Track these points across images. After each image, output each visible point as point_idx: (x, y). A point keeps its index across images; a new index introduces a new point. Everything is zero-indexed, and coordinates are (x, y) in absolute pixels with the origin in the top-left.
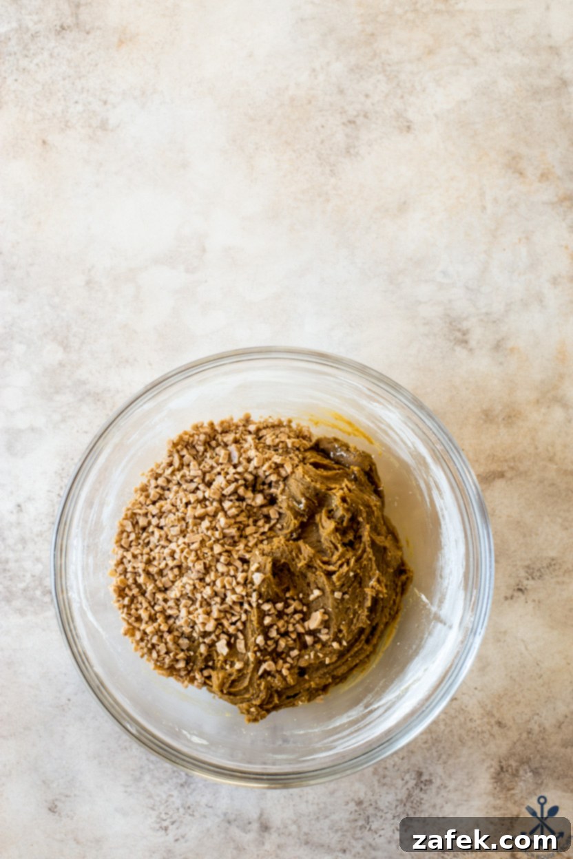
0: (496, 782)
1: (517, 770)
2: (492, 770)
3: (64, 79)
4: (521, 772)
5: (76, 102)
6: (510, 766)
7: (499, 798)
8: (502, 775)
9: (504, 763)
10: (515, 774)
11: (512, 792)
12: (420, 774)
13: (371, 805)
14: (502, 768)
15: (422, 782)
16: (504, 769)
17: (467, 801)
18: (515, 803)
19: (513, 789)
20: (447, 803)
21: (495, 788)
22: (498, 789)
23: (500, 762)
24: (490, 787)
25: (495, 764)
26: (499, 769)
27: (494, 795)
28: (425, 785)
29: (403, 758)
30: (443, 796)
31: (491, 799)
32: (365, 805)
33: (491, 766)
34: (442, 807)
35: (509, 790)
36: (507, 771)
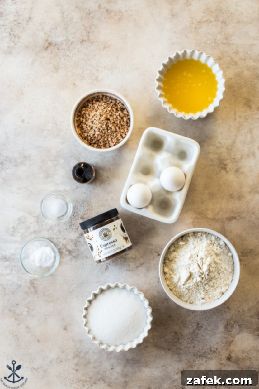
0: (225, 329)
1: (233, 325)
2: (224, 324)
3: (83, 60)
4: (235, 326)
5: (87, 70)
6: (231, 323)
7: (226, 334)
8: (228, 326)
9: (229, 322)
10: (232, 326)
11: (231, 332)
12: (198, 324)
13: (180, 334)
14: (228, 324)
15: (199, 327)
16: (229, 324)
17: (214, 335)
18: (232, 336)
19: (231, 331)
20: (207, 335)
21: (225, 331)
22: (226, 331)
23: (227, 321)
24: (223, 330)
25: (225, 322)
26: (226, 324)
27: (224, 333)
28: (200, 328)
29: (192, 318)
30: (206, 332)
31: (223, 334)
32: (178, 334)
33: (224, 323)
34: (205, 336)
35: (230, 332)
36: (230, 325)
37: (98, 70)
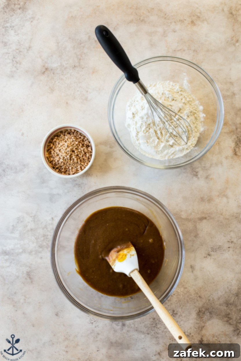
0: (198, 315)
1: (205, 312)
2: (197, 311)
3: (74, 83)
4: (206, 313)
5: (78, 91)
6: (202, 310)
7: (198, 320)
8: (200, 313)
9: (200, 309)
10: (204, 313)
11: (203, 319)
12: (174, 311)
13: (158, 320)
14: (200, 311)
15: (174, 314)
16: (201, 311)
17: (188, 320)
18: (203, 322)
19: (203, 318)
20: (182, 321)
21: (197, 317)
22: (198, 317)
23: (199, 309)
24: (196, 317)
25: (198, 309)
26: (199, 311)
27: (197, 319)
28: (175, 315)
29: (169, 306)
30: (180, 319)
31: (196, 320)
32: (156, 319)
33: (196, 310)
34: (180, 322)
35: (202, 318)
36: (201, 312)
37: (87, 92)
